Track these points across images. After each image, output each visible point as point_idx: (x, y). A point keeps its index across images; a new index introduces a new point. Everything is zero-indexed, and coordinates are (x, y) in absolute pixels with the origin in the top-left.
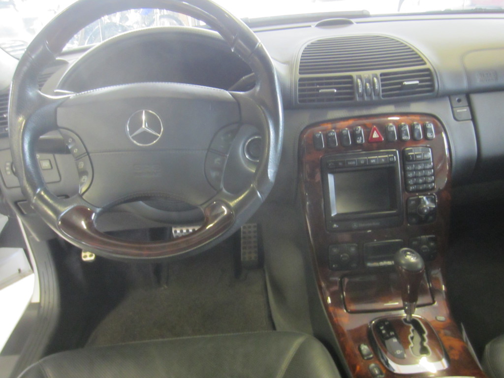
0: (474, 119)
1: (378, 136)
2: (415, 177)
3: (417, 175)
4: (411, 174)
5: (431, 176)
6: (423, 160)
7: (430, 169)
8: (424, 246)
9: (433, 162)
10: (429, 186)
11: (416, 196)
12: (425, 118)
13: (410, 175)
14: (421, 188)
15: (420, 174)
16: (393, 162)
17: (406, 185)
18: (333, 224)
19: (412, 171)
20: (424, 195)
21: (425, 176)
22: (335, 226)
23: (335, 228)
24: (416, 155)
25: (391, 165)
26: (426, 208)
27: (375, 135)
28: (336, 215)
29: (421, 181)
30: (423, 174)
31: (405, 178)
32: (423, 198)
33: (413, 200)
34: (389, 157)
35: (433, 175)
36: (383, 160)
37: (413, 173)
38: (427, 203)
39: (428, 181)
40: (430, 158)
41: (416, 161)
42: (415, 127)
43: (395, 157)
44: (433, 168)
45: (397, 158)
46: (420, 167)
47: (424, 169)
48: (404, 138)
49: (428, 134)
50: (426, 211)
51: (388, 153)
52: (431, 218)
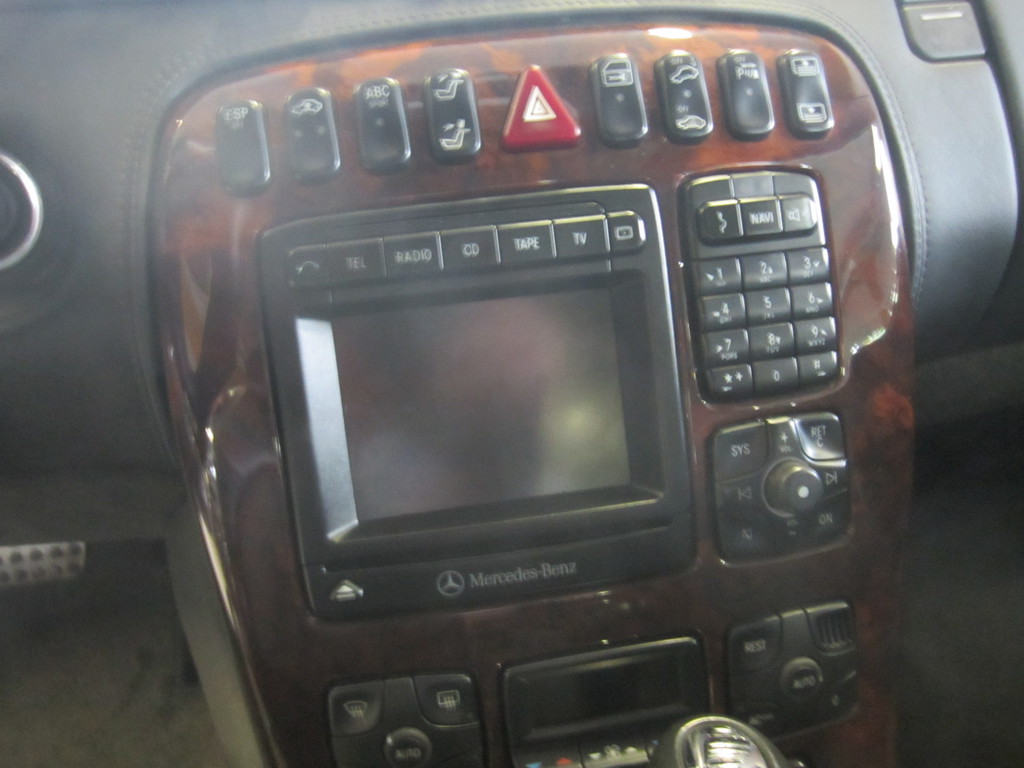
0: (994, 54)
1: (552, 115)
2: (747, 322)
3: (754, 312)
4: (726, 309)
5: (822, 314)
6: (785, 235)
7: (816, 281)
8: (803, 662)
9: (829, 245)
10: (817, 364)
11: (753, 417)
12: (786, 36)
13: (723, 313)
14: (776, 376)
15: (768, 306)
16: (633, 248)
17: (703, 364)
18: (337, 584)
19: (729, 291)
20: (791, 413)
21: (795, 316)
22: (346, 590)
23: (347, 603)
24: (747, 209)
25: (625, 264)
26: (803, 479)
27: (537, 111)
28: (354, 533)
29: (773, 340)
30: (785, 309)
31: (698, 327)
32: (786, 425)
33: (739, 438)
34: (613, 223)
35: (832, 310)
36: (581, 238)
37: (733, 305)
38: (811, 451)
39: (809, 310)
40: (815, 228)
41: (747, 239)
42: (740, 72)
43: (641, 224)
44: (831, 276)
45: (653, 228)
46: (766, 274)
47: (790, 283)
48: (687, 123)
49: (801, 106)
50: (803, 492)
51: (605, 202)
52: (827, 519)
